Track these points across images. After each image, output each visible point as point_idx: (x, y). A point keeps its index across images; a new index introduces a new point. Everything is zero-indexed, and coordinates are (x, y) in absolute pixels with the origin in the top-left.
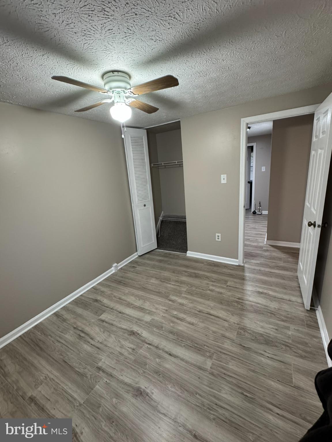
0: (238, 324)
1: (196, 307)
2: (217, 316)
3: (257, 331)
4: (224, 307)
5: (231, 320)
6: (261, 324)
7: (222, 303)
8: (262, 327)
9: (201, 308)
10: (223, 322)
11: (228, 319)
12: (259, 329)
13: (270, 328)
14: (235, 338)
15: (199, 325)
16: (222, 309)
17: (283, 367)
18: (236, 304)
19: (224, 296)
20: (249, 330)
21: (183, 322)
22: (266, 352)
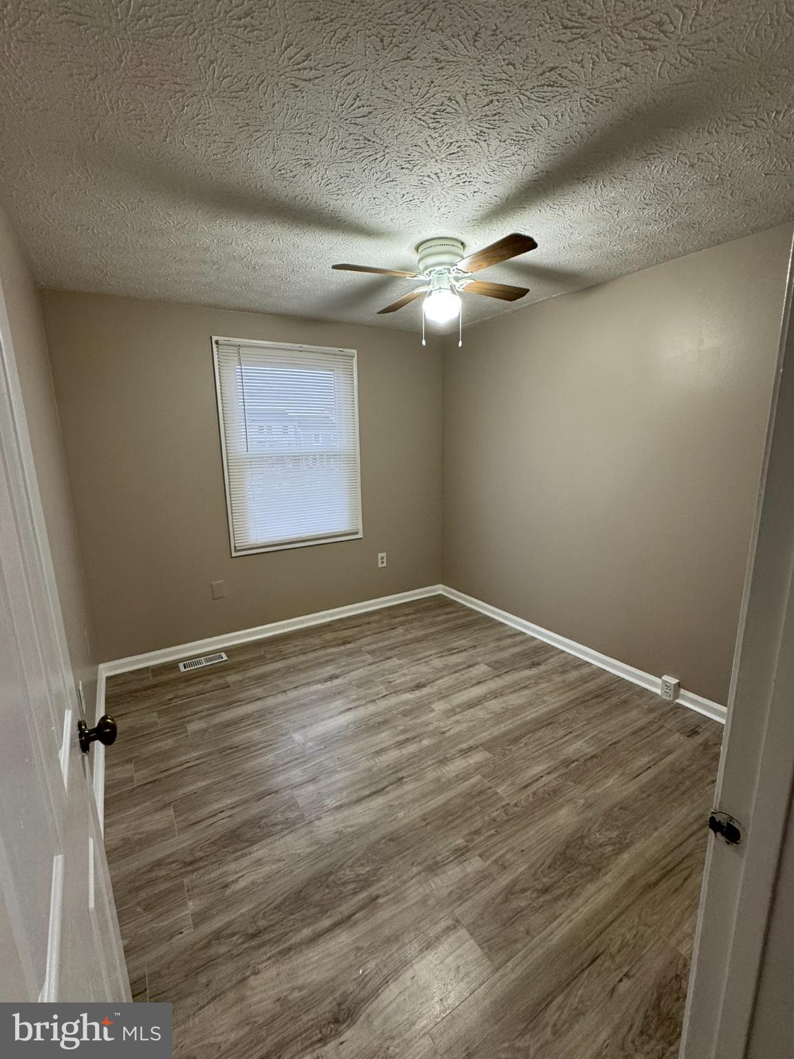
0: (311, 822)
1: (417, 780)
2: (364, 801)
3: (263, 842)
4: (374, 836)
5: (331, 818)
6: (266, 869)
7: (391, 840)
8: (259, 863)
9: (407, 788)
10: (339, 800)
11: (339, 816)
12: (265, 850)
13: (243, 876)
14: (296, 792)
15: (369, 761)
16: (373, 825)
17: (192, 817)
18: (363, 871)
19: (415, 870)
20: (282, 830)
21: (394, 744)
22: (229, 817)
